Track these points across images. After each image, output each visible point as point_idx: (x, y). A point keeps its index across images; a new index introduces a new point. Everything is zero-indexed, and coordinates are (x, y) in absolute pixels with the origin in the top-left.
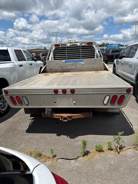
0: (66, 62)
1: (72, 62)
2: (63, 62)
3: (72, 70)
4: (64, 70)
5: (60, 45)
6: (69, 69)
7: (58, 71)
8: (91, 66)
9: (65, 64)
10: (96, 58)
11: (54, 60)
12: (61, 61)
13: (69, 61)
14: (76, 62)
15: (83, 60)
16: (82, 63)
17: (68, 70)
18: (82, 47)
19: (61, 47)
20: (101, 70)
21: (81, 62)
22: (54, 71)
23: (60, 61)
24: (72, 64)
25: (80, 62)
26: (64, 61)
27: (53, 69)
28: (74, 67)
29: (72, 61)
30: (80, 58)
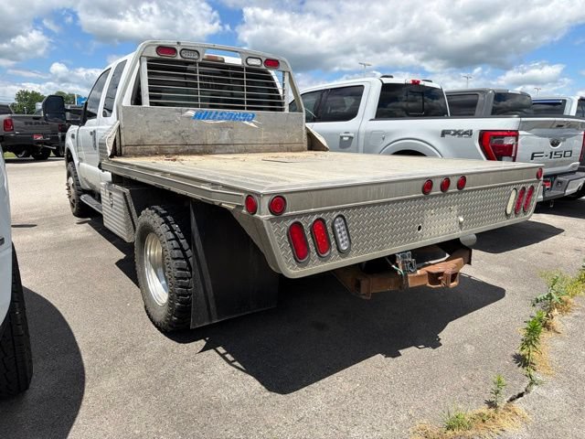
0: (197, 116)
1: (219, 119)
2: (189, 117)
3: (220, 149)
4: (191, 147)
5: (178, 49)
6: (210, 142)
7: (169, 150)
8: (276, 135)
9: (195, 124)
10: (287, 111)
11: (151, 104)
12: (181, 112)
13: (212, 112)
14: (234, 119)
15: (253, 115)
16: (252, 125)
17: (208, 148)
18: (248, 70)
19: (179, 58)
20: (301, 150)
21: (248, 120)
22: (153, 148)
23: (177, 111)
24: (221, 127)
25: (246, 122)
26: (191, 112)
27: (148, 141)
28: (225, 138)
29: (218, 116)
30: (243, 108)
